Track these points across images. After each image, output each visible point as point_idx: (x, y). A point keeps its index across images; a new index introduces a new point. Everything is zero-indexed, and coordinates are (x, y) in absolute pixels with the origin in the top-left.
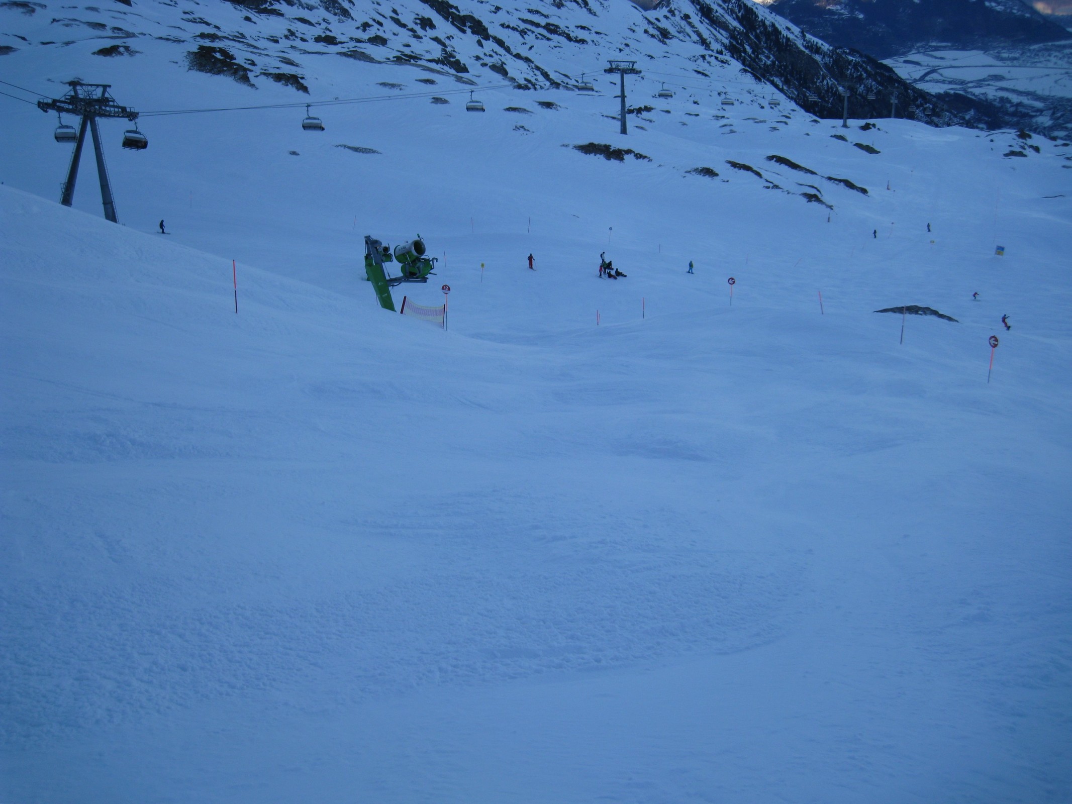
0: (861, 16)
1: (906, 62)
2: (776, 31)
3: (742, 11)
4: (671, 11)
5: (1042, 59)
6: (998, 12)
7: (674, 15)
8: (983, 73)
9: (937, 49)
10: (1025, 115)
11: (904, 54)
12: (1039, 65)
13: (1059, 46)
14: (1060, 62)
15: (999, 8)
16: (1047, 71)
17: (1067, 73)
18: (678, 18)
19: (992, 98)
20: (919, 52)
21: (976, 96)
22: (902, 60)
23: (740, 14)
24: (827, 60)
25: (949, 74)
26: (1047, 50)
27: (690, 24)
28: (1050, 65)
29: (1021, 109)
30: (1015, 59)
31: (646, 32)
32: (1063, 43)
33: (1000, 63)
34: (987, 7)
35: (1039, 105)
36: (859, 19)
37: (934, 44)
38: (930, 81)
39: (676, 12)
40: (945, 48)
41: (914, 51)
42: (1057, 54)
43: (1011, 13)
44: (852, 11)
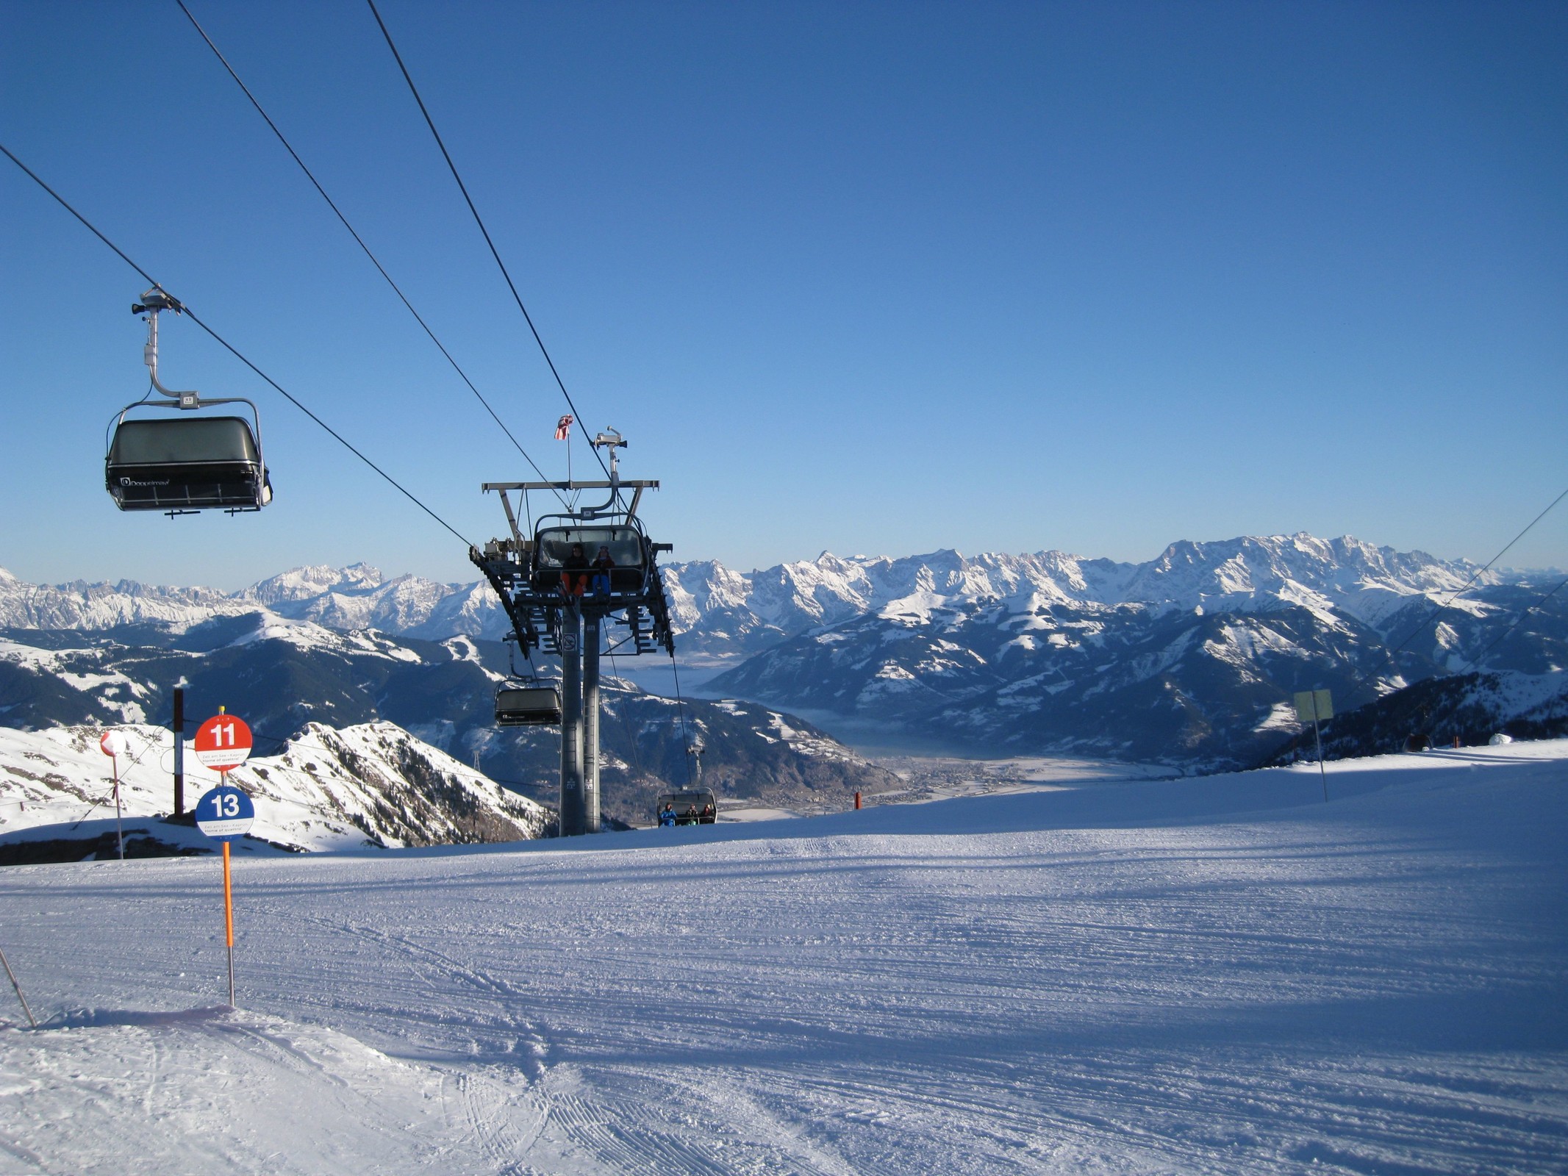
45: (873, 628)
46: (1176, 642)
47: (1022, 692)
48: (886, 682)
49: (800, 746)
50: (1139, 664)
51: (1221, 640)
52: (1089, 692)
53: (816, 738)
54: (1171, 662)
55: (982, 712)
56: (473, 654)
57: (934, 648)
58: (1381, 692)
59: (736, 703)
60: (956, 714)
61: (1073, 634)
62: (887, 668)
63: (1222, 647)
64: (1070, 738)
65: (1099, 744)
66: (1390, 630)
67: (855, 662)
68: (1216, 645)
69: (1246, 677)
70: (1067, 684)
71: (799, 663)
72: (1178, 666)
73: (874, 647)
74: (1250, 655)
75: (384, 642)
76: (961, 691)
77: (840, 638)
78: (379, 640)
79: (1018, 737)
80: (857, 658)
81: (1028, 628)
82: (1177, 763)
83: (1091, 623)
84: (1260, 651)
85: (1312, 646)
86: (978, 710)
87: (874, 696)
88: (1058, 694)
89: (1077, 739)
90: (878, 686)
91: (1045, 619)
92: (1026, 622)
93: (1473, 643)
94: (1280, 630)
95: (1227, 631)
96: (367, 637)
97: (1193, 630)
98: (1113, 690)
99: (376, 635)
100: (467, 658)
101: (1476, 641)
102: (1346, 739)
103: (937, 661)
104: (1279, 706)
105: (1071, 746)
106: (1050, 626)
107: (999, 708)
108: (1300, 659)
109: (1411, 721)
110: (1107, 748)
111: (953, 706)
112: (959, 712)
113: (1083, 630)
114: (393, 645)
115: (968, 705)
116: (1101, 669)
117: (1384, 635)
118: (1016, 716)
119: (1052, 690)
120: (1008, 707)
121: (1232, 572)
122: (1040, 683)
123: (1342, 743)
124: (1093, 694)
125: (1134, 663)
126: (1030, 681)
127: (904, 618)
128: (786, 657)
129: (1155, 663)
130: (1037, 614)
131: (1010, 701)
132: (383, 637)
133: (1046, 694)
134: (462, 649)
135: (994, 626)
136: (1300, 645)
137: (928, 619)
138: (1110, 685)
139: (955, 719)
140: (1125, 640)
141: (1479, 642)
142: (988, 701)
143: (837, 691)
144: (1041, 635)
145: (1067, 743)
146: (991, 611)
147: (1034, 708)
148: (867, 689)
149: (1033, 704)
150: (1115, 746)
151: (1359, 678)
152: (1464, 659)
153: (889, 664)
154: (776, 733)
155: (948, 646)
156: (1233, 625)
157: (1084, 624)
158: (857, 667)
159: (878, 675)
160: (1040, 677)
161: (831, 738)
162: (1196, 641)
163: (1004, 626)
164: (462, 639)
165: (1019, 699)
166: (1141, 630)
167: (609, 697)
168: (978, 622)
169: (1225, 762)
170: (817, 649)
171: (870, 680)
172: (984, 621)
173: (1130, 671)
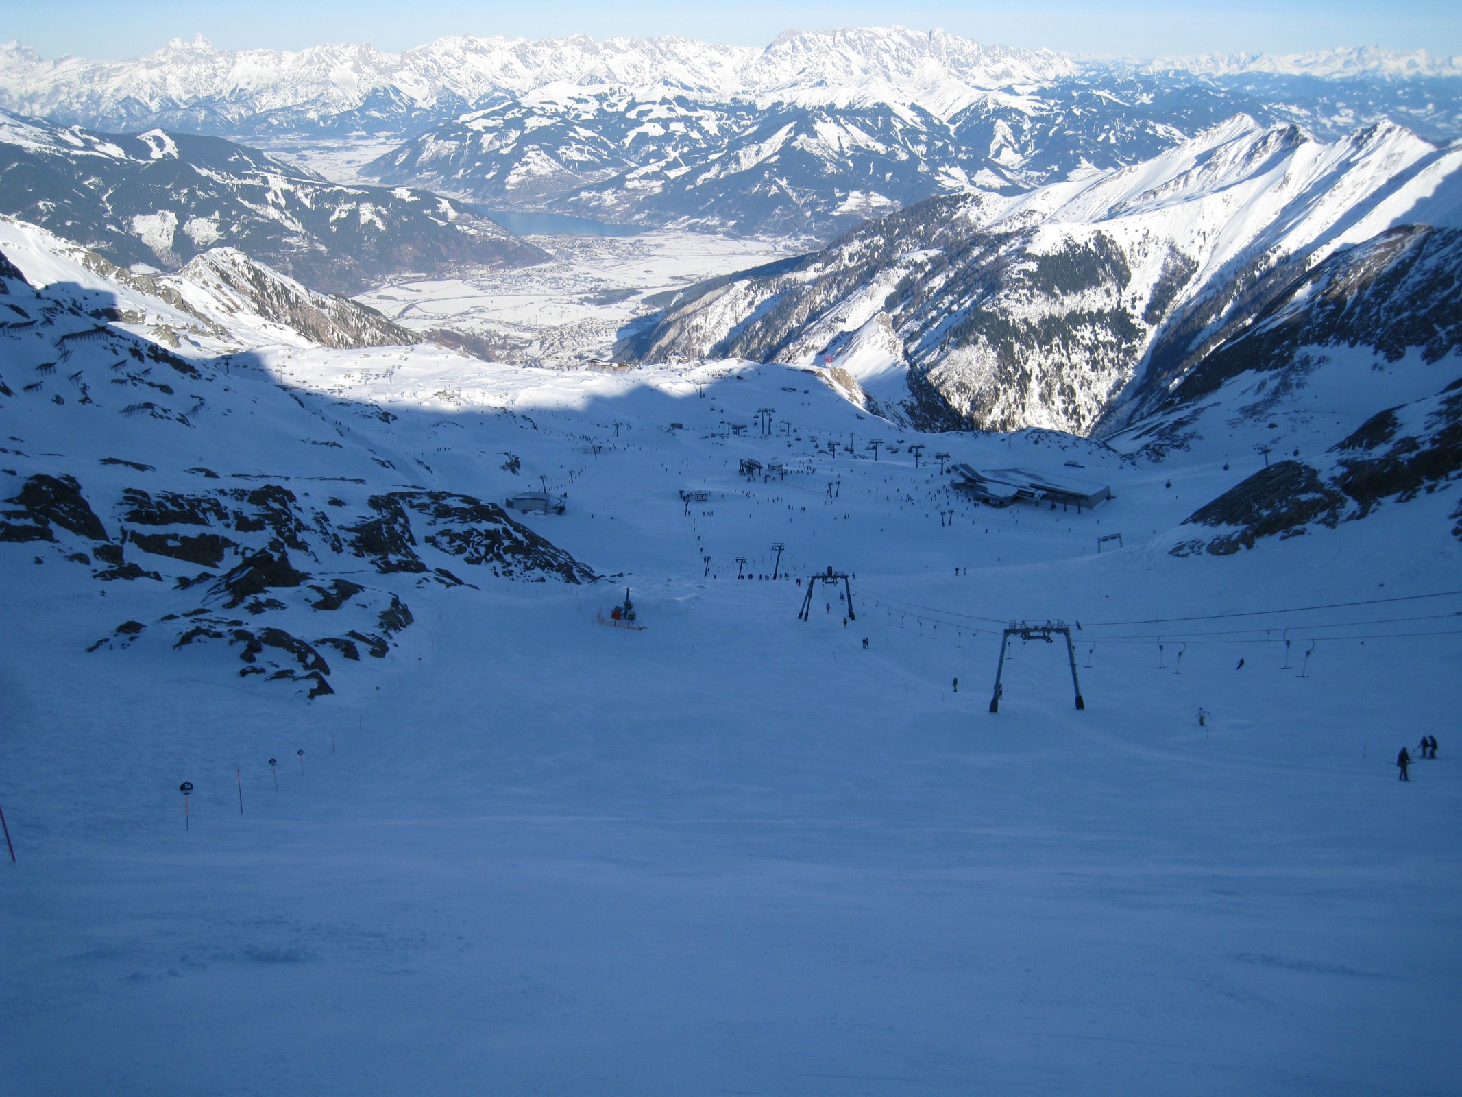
0: (323, 248)
1: (379, 297)
2: (286, 291)
3: (252, 273)
4: (205, 282)
5: (524, 286)
6: (472, 236)
7: (208, 285)
8: (465, 305)
9: (412, 280)
10: (514, 347)
11: (376, 288)
12: (521, 292)
13: (540, 270)
14: (542, 288)
15: (473, 232)
16: (532, 299)
17: (551, 299)
18: (211, 288)
19: (479, 332)
20: (392, 286)
21: (463, 332)
22: (375, 295)
23: (250, 277)
24: (333, 313)
25: (429, 308)
26: (528, 275)
27: (223, 292)
28: (534, 291)
29: (509, 341)
30: (496, 287)
31: (217, 308)
32: (543, 266)
33: (481, 293)
34: (459, 232)
35: (527, 335)
36: (321, 252)
37: (407, 275)
38: (411, 317)
39: (209, 283)
40: (419, 279)
41: (387, 285)
42: (539, 279)
43: (485, 236)
44: (312, 242)
45: (517, 115)
46: (776, 135)
47: (646, 176)
48: (531, 166)
49: (466, 228)
50: (745, 154)
51: (813, 134)
52: (702, 177)
53: (477, 219)
54: (770, 153)
55: (614, 193)
56: (171, 147)
57: (571, 134)
58: (939, 182)
59: (408, 190)
60: (591, 195)
61: (691, 123)
62: (531, 154)
63: (814, 141)
64: (686, 217)
65: (708, 223)
66: (958, 124)
67: (502, 147)
68: (808, 139)
69: (830, 168)
70: (685, 169)
71: (454, 147)
72: (777, 157)
73: (519, 133)
74: (836, 148)
75: (88, 137)
76: (596, 173)
77: (490, 123)
78: (85, 136)
79: (643, 215)
80: (504, 142)
81: (652, 116)
82: (771, 240)
83: (707, 112)
84: (845, 145)
85: (888, 140)
86: (609, 191)
87: (521, 178)
88: (676, 178)
89: (692, 218)
90: (525, 169)
91: (668, 108)
92: (651, 111)
93: (1023, 138)
94: (864, 128)
95: (819, 126)
96: (73, 134)
97: (791, 125)
98: (722, 176)
99: (81, 131)
100: (166, 150)
101: (1026, 136)
102: (876, 238)
103: (574, 146)
104: (856, 193)
105: (686, 224)
106: (673, 115)
107: (627, 190)
108: (877, 153)
109: (921, 227)
110: (715, 227)
111: (589, 188)
112: (594, 193)
113: (700, 118)
114: (98, 141)
115: (601, 187)
116: (713, 157)
117: (952, 128)
118: (642, 197)
119: (672, 174)
120: (635, 189)
121: (836, 61)
122: (662, 168)
123: (872, 242)
124: (705, 179)
125: (741, 153)
126: (653, 167)
127: (543, 105)
128: (441, 142)
129: (758, 153)
130: (661, 104)
131: (636, 184)
132: (88, 132)
133: (666, 178)
134: (160, 143)
135: (623, 114)
136: (878, 140)
137: (566, 106)
138: (720, 173)
139: (590, 200)
140: (735, 128)
141: (1029, 137)
142: (618, 183)
143: (488, 173)
144: (665, 123)
145: (683, 222)
146: (620, 100)
147: (657, 190)
148: (514, 172)
149: (657, 186)
150: (723, 225)
151: (922, 168)
152: (1015, 151)
153: (533, 150)
154: (444, 216)
155: (585, 133)
156: (823, 121)
157: (700, 113)
158: (505, 151)
159: (523, 160)
160: (663, 163)
161: (489, 219)
162: (792, 135)
163: (632, 115)
164: (158, 132)
165: (644, 182)
166: (750, 119)
167: (302, 188)
168: (609, 110)
169: (809, 240)
170: (469, 134)
171: (517, 164)
172: (614, 110)
173: (737, 161)
